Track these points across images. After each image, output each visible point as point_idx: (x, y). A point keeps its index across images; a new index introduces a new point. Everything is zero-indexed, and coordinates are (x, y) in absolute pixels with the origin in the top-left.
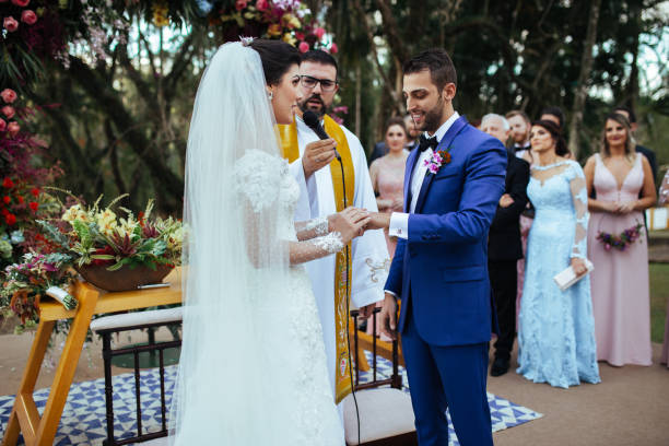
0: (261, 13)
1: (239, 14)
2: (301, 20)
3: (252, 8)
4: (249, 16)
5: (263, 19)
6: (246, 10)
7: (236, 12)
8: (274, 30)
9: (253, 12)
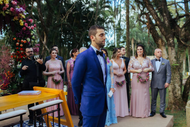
0: (12, 12)
1: (3, 12)
2: (25, 16)
3: (8, 10)
4: (7, 12)
5: (12, 14)
6: (6, 11)
7: (2, 11)
8: (16, 18)
9: (8, 12)
